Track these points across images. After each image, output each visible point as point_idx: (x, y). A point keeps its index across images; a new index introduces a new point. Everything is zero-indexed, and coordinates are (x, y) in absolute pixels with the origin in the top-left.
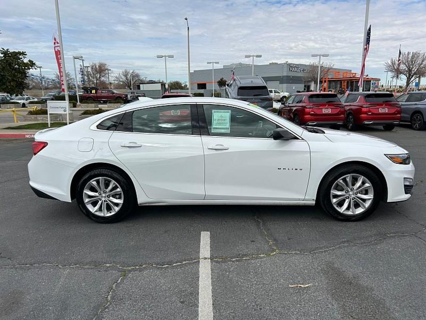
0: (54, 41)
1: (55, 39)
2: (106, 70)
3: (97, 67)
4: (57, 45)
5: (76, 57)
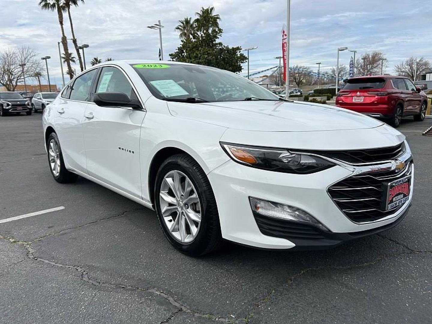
0: (283, 34)
1: (284, 32)
2: (379, 60)
3: (371, 57)
4: (285, 37)
5: (341, 49)
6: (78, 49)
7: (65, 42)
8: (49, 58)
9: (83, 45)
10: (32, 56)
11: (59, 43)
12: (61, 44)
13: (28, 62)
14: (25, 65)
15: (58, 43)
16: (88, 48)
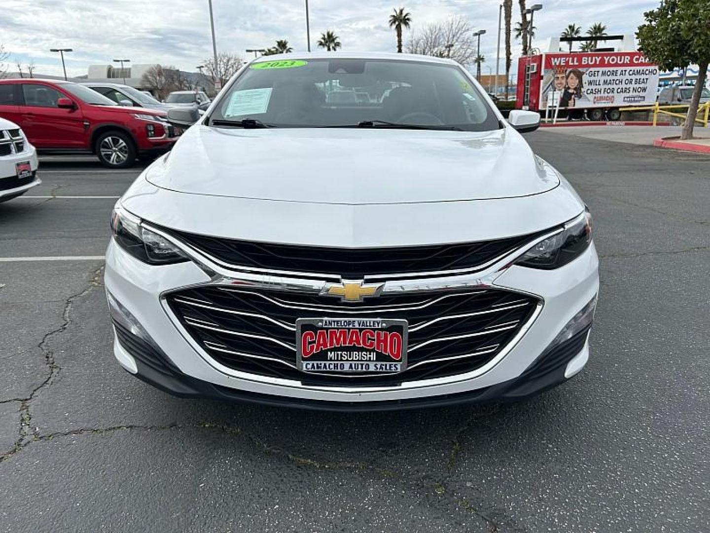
6: (525, 14)
7: (509, 3)
8: (483, 32)
9: (532, 7)
10: (464, 32)
11: (501, 6)
12: (503, 8)
13: (457, 40)
14: (452, 45)
15: (499, 7)
16: (541, 10)
